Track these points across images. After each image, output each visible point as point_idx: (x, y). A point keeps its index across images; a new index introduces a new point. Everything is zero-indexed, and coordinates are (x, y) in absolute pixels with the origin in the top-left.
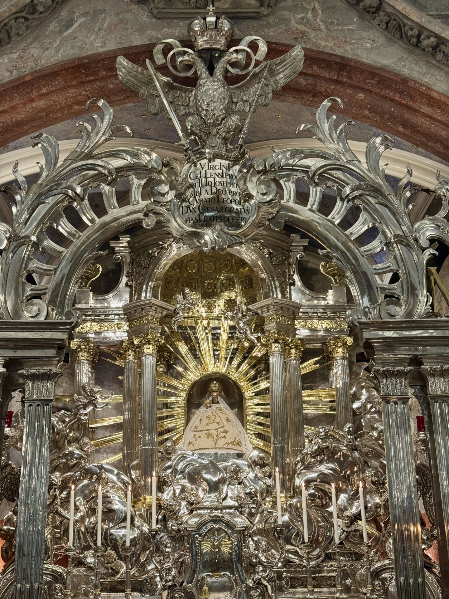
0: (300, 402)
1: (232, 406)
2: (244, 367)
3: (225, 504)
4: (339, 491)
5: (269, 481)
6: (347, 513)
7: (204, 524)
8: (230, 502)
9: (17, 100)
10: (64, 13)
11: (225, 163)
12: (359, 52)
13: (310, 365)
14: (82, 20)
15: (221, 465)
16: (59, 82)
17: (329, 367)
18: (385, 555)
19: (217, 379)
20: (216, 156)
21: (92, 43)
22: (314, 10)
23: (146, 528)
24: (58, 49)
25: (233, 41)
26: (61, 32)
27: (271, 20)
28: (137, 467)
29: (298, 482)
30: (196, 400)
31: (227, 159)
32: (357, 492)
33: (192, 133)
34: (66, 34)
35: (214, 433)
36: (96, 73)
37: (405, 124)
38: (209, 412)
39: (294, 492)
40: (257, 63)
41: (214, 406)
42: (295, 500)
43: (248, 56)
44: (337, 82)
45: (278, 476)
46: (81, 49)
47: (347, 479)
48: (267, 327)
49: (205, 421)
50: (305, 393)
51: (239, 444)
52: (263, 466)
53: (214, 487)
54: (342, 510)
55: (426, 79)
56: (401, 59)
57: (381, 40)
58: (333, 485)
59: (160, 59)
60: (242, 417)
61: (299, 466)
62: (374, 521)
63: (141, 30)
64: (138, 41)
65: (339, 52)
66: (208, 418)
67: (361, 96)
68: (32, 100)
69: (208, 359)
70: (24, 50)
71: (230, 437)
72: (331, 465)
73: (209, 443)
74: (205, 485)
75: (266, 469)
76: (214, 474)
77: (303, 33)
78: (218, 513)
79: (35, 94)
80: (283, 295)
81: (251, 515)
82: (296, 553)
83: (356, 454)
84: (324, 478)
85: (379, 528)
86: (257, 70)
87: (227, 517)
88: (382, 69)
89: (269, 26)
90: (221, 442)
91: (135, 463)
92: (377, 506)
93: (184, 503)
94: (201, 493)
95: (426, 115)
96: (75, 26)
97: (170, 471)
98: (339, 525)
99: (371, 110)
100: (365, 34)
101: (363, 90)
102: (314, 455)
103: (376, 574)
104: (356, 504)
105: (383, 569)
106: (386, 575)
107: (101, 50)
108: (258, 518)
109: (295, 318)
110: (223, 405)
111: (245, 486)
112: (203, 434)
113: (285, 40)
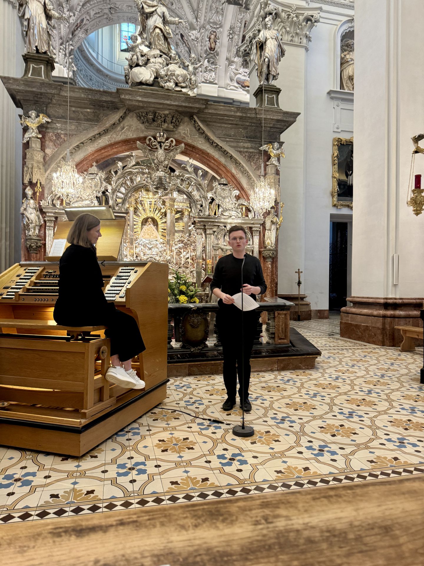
0: (174, 226)
1: (154, 226)
2: (159, 215)
3: (153, 253)
4: (184, 251)
5: (165, 248)
6: (185, 257)
7: (148, 258)
8: (154, 253)
9: (109, 149)
10: (122, 125)
11: (164, 173)
12: (198, 144)
13: (178, 216)
14: (127, 127)
15: (152, 243)
16: (120, 144)
17: (183, 216)
18: (194, 267)
19: (151, 218)
20: (162, 171)
21: (130, 135)
22: (187, 130)
23: (132, 258)
24: (120, 136)
25: (167, 139)
26: (121, 130)
27: (176, 132)
28: (128, 242)
29: (173, 248)
30: (144, 223)
31: (164, 172)
32: (188, 252)
33: (156, 164)
34: (123, 131)
35: (150, 234)
36: (130, 142)
37: (208, 164)
38: (148, 227)
39: (172, 251)
40: (173, 146)
41: (149, 226)
42: (172, 253)
43: (170, 144)
44: (192, 151)
45: (168, 247)
46: (127, 136)
47: (186, 248)
48: (166, 204)
49: (147, 230)
50: (176, 224)
51: (157, 237)
52: (164, 244)
53: (150, 249)
54: (184, 256)
55: (213, 154)
56: (208, 148)
57: (203, 141)
58: (182, 250)
59: (148, 142)
60: (157, 229)
61: (174, 244)
62: (192, 259)
63: (142, 132)
64: (142, 135)
65: (193, 144)
66: (148, 229)
67: (198, 155)
68: (113, 149)
69: (148, 211)
70: (112, 135)
71: (154, 235)
72: (182, 245)
73: (148, 236)
74: (147, 248)
75: (164, 245)
76: (150, 245)
77: (184, 137)
78: (152, 256)
79: (114, 147)
80: (172, 196)
81: (160, 257)
82: (172, 266)
83: (189, 242)
84: (180, 248)
85: (193, 261)
86: (173, 148)
87: (154, 257)
88: (203, 150)
89: (175, 134)
90: (152, 237)
91: (127, 241)
92: (193, 255)
93: (142, 253)
94: (146, 250)
95: (212, 163)
96: (125, 129)
97: (137, 244)
98: (183, 260)
99: (200, 160)
100: (200, 139)
101: (198, 154)
102: (178, 242)
103: (191, 272)
104: (188, 254)
105: (193, 271)
106: (194, 272)
107: (132, 137)
108: (162, 257)
109: (174, 202)
110: (152, 225)
111: (159, 249)
112: (146, 234)
113: (180, 139)
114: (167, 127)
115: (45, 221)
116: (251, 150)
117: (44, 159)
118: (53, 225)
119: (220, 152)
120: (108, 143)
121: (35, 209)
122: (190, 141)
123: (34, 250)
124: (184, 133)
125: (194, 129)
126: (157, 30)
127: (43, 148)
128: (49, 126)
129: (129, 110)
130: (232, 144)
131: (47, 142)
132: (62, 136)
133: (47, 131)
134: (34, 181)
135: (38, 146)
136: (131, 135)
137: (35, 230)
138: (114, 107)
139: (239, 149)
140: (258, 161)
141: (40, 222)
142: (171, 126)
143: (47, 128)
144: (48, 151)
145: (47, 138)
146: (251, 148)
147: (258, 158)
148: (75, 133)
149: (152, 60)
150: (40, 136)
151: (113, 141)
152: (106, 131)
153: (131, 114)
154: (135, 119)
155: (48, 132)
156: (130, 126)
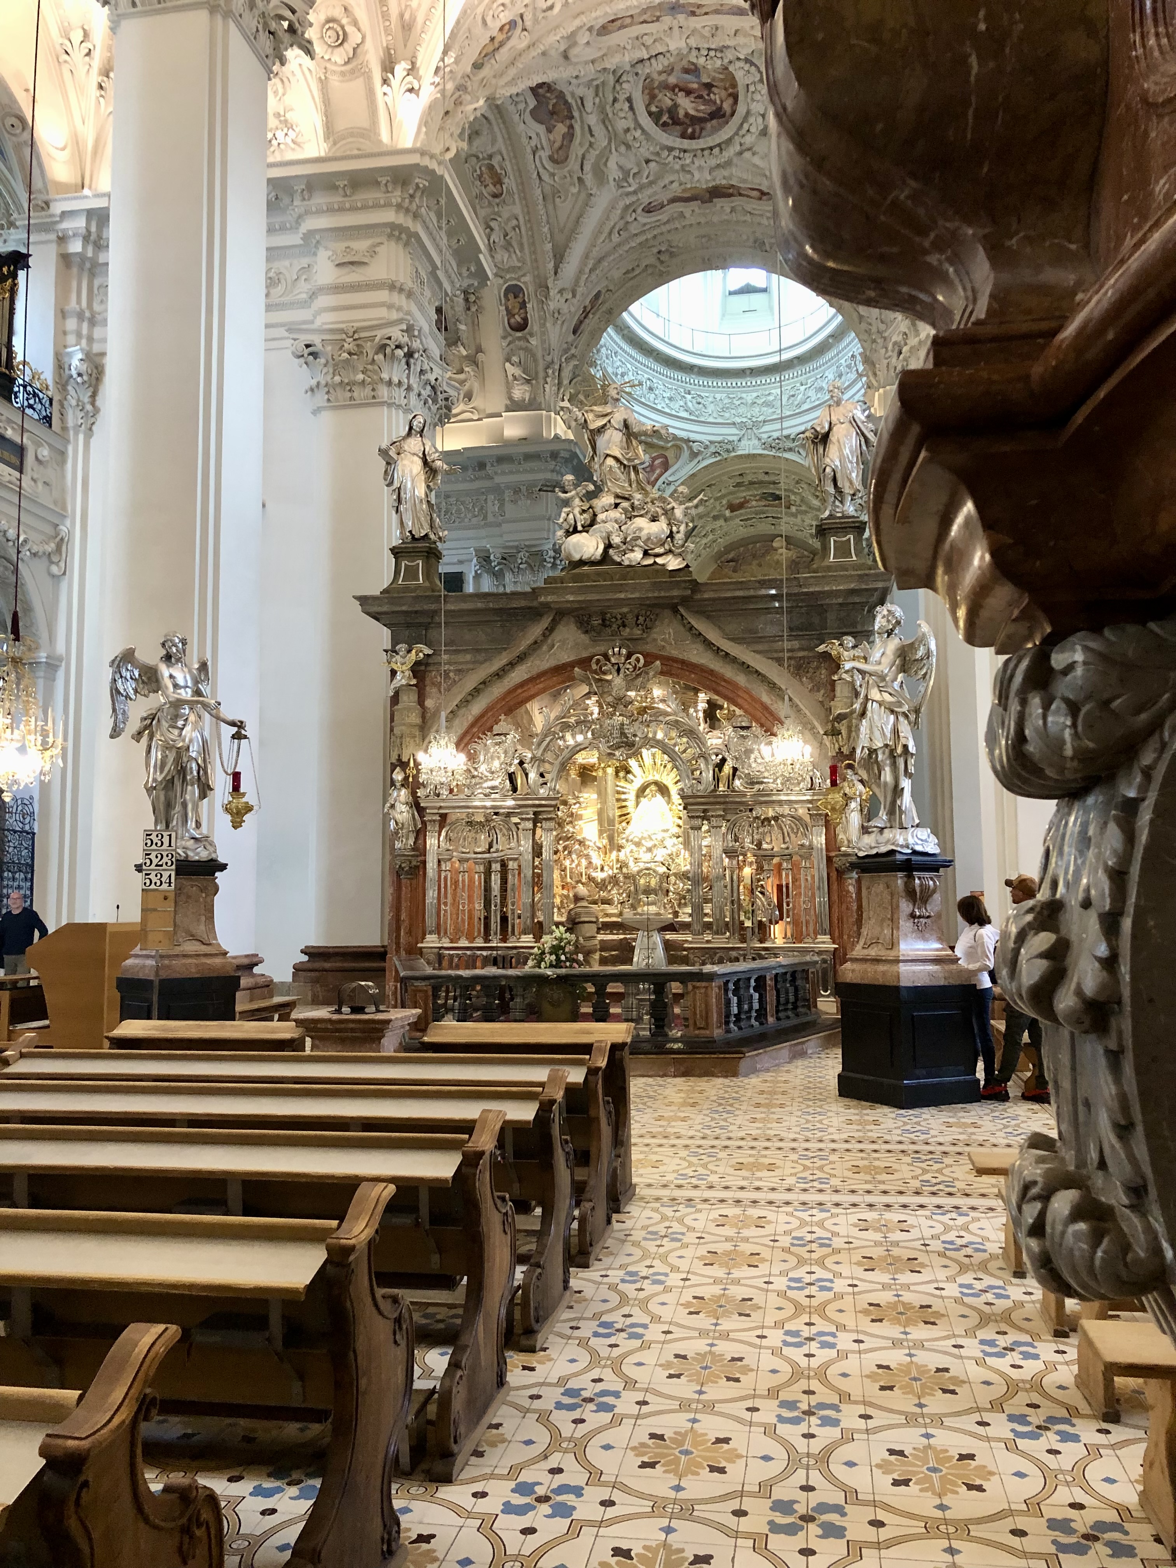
1: (662, 798)
3: (654, 859)
8: (657, 859)
10: (549, 641)
11: (624, 718)
14: (557, 645)
15: (654, 837)
16: (549, 676)
19: (655, 783)
20: (621, 715)
21: (562, 658)
22: (669, 633)
23: (610, 872)
24: (548, 660)
25: (629, 656)
27: (648, 640)
30: (642, 796)
31: (625, 716)
33: (609, 705)
38: (649, 802)
40: (640, 669)
41: (652, 798)
43: (635, 665)
46: (559, 660)
55: (722, 671)
56: (709, 660)
57: (700, 649)
59: (594, 667)
60: (668, 805)
63: (586, 648)
64: (585, 654)
65: (680, 657)
74: (644, 849)
76: (650, 842)
77: (663, 646)
78: (650, 865)
81: (668, 866)
86: (639, 672)
87: (655, 867)
88: (702, 665)
89: (646, 644)
93: (631, 859)
94: (642, 853)
97: (624, 840)
100: (694, 646)
107: (565, 661)
108: (672, 867)
110: (658, 797)
113: (654, 651)
114: (629, 634)
115: (424, 823)
116: (801, 654)
117: (423, 717)
118: (437, 828)
119: (736, 666)
120: (526, 677)
121: (407, 803)
122: (675, 653)
123: (407, 873)
124: (663, 640)
125: (682, 629)
126: (610, 462)
127: (421, 702)
128: (430, 661)
129: (560, 614)
130: (760, 647)
131: (428, 688)
132: (451, 674)
133: (429, 668)
134: (405, 759)
135: (414, 697)
136: (566, 657)
137: (407, 839)
138: (534, 613)
139: (775, 655)
140: (818, 673)
141: (415, 825)
142: (637, 632)
143: (427, 665)
144: (429, 703)
145: (428, 682)
146: (801, 649)
147: (818, 668)
148: (471, 666)
149: (601, 517)
150: (414, 682)
151: (534, 672)
152: (521, 658)
153: (565, 619)
154: (573, 627)
155: (430, 671)
156: (563, 642)
